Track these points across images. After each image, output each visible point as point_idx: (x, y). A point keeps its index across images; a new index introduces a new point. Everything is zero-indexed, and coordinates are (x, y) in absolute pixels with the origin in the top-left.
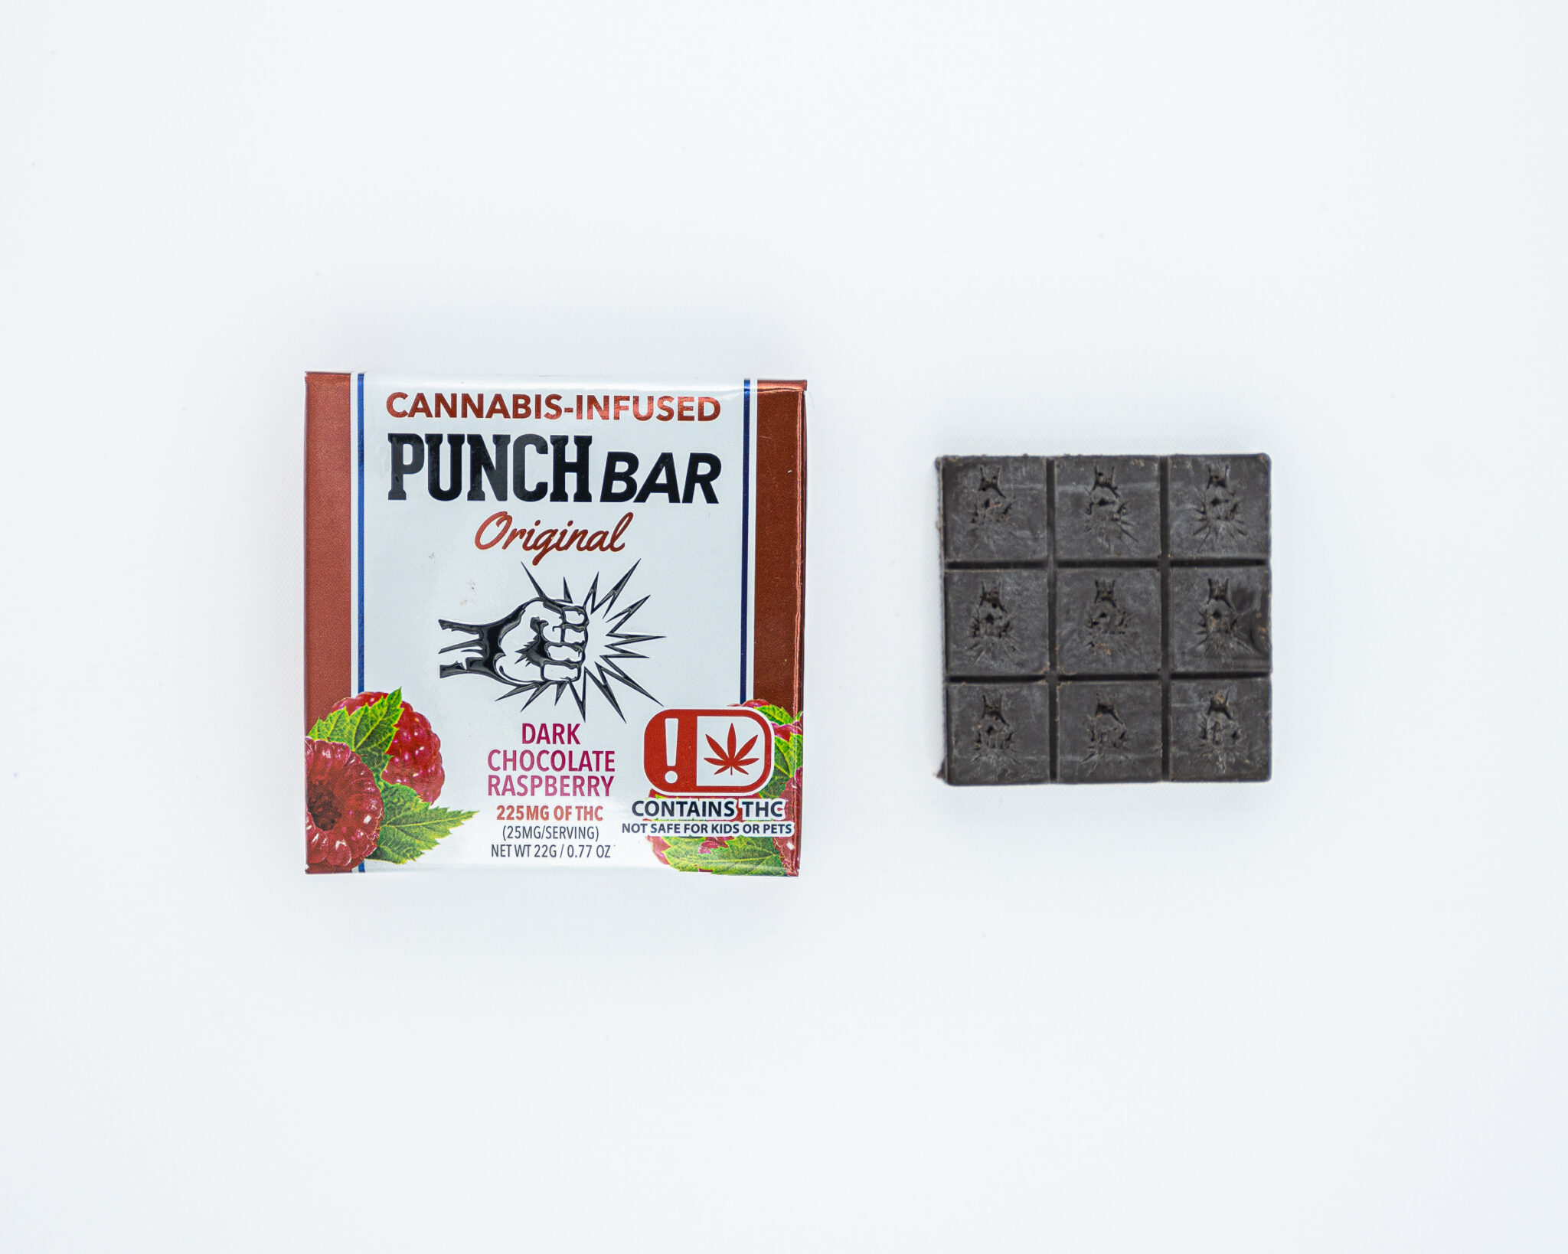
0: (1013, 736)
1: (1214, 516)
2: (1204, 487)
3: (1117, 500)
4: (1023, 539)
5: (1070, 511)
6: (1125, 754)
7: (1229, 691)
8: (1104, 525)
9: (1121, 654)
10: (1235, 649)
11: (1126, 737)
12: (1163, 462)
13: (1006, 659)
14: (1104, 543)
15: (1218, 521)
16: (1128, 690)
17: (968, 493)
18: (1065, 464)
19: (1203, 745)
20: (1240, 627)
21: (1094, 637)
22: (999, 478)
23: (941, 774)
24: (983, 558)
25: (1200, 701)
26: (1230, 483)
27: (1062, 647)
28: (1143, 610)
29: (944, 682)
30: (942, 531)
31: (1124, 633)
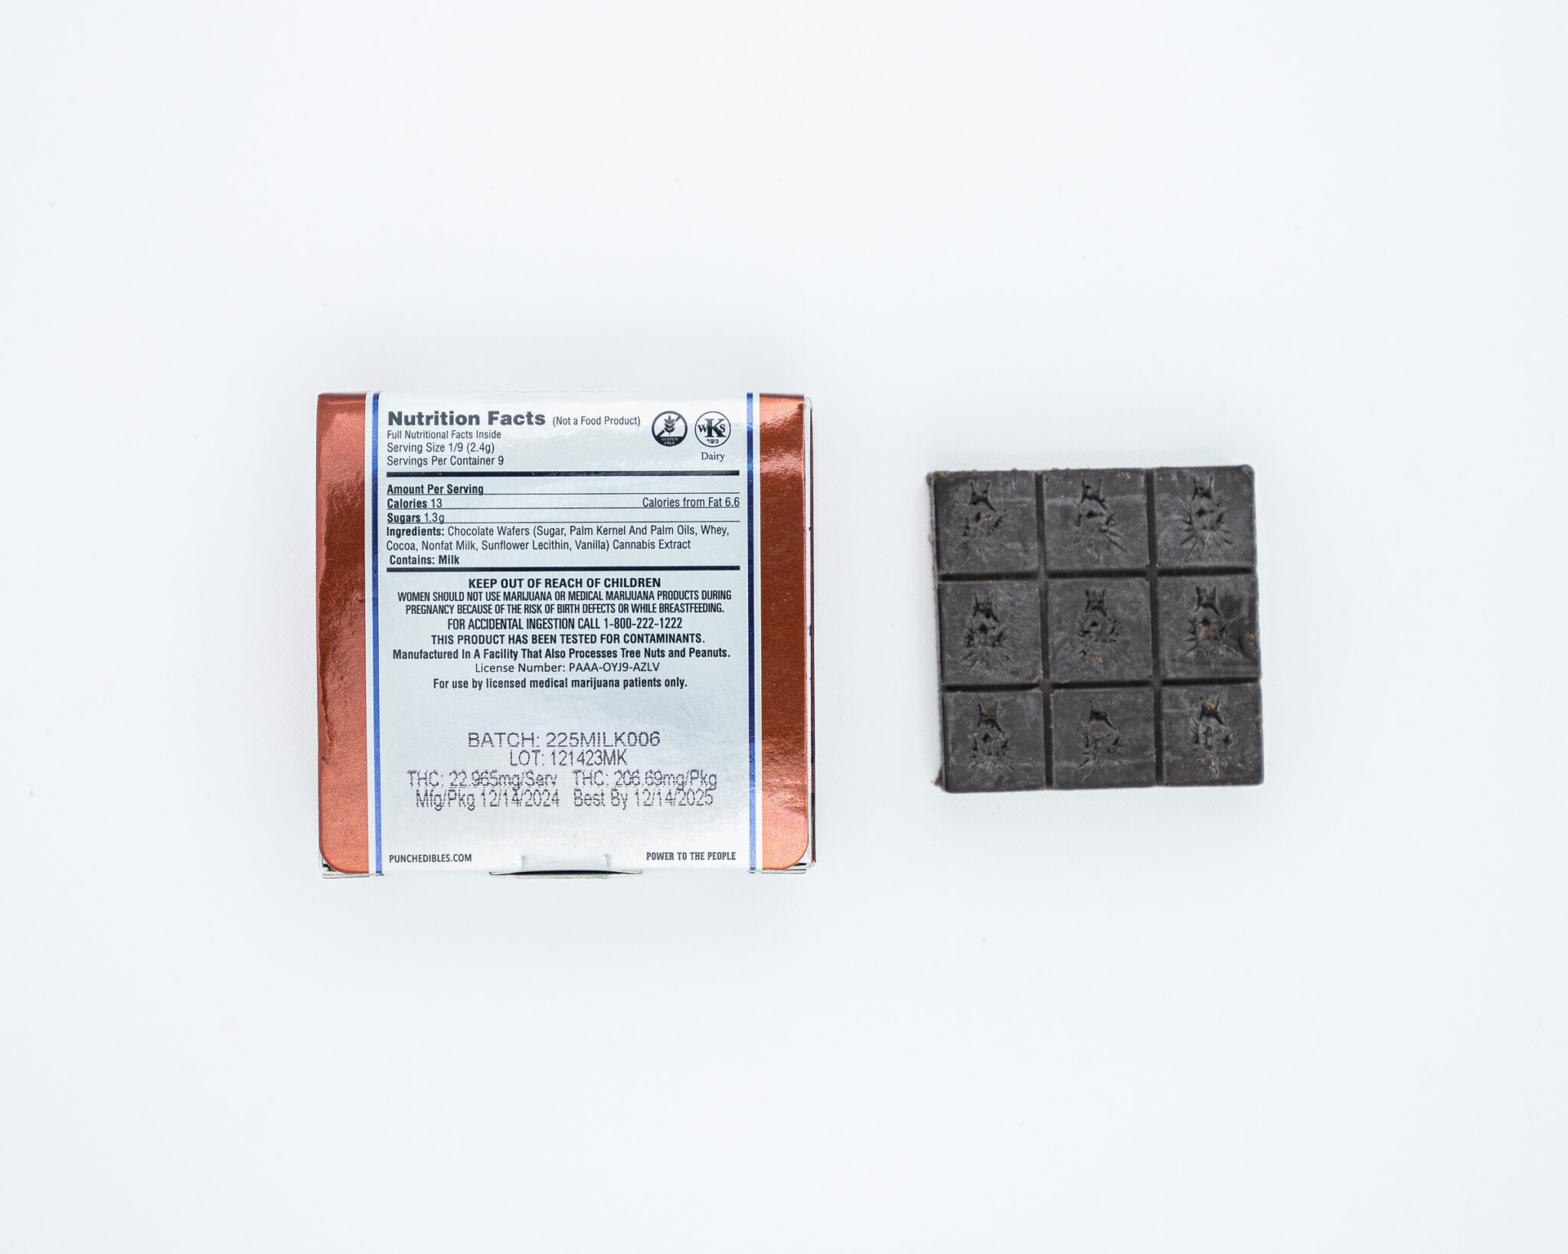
0: (1008, 743)
1: (1200, 526)
2: (1189, 498)
3: (1105, 512)
4: (1013, 551)
5: (1060, 523)
6: (1120, 760)
7: (1219, 696)
8: (1093, 537)
9: (1113, 662)
10: (1225, 656)
11: (1119, 742)
12: (1149, 474)
13: (1000, 669)
14: (1094, 554)
15: (1204, 531)
16: (1121, 698)
17: (960, 507)
18: (1054, 477)
19: (1195, 750)
20: (1229, 634)
21: (1086, 646)
22: (989, 492)
23: (938, 782)
24: (975, 570)
25: (1191, 706)
26: (1213, 493)
27: (1054, 656)
28: (1133, 618)
29: (939, 691)
30: (935, 544)
31: (1115, 641)
